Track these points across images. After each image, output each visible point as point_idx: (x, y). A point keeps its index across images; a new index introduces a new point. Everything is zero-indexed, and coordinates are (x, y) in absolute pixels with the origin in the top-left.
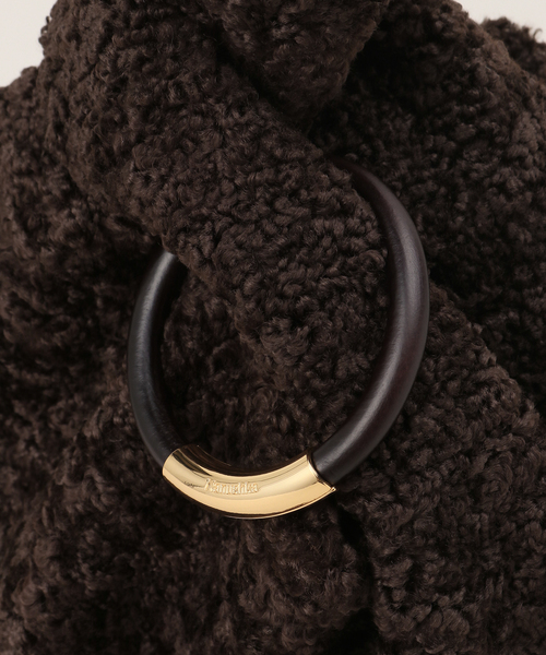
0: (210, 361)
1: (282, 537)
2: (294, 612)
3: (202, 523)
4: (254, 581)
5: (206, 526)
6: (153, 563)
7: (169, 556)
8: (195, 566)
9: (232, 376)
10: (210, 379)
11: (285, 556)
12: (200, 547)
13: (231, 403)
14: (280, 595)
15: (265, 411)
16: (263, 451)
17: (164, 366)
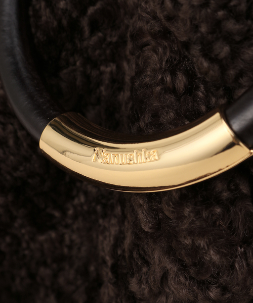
0: (85, 23)
1: (187, 211)
2: (197, 297)
3: (76, 201)
4: (147, 263)
5: (81, 205)
6: (24, 245)
7: (42, 238)
8: (70, 247)
9: (109, 39)
10: (85, 43)
11: (191, 233)
12: (75, 227)
13: (109, 69)
14: (182, 278)
15: (154, 70)
16: (156, 115)
17: (33, 30)
